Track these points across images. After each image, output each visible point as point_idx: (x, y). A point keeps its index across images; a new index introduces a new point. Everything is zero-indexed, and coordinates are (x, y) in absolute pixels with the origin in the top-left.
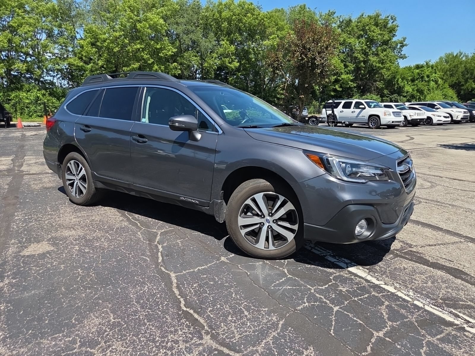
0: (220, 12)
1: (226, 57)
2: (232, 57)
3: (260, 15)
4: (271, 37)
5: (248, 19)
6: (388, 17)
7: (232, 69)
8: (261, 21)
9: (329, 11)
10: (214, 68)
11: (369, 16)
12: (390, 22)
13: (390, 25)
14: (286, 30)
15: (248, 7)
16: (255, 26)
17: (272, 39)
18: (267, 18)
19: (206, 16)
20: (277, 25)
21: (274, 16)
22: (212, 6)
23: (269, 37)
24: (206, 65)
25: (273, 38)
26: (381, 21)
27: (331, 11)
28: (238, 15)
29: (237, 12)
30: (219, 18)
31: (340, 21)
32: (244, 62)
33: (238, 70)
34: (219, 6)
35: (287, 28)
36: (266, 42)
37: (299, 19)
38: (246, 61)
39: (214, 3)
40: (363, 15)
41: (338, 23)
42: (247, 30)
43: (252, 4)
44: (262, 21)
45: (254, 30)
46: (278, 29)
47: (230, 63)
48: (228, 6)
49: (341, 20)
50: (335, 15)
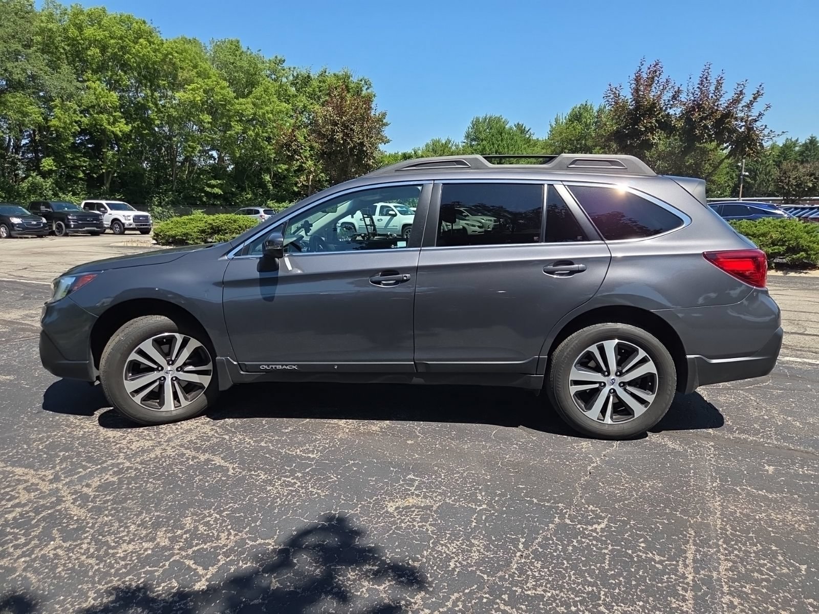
0: (80, 28)
1: (102, 113)
2: (114, 114)
3: (165, 46)
4: (190, 87)
5: (142, 48)
6: (361, 81)
7: (116, 136)
8: (166, 55)
9: (276, 57)
10: (73, 130)
11: (335, 75)
12: (364, 89)
13: (364, 92)
14: (214, 78)
15: (140, 28)
16: (154, 63)
17: (191, 90)
18: (176, 52)
19: (50, 30)
20: (195, 67)
21: (189, 52)
22: (58, 12)
23: (186, 86)
24: (54, 122)
25: (193, 90)
26: (352, 85)
27: (279, 58)
28: (121, 38)
29: (119, 33)
30: (78, 38)
31: (293, 75)
32: (138, 125)
33: (127, 137)
34: (76, 15)
35: (214, 75)
36: (179, 95)
37: (233, 64)
38: (141, 123)
39: (62, 7)
40: (325, 72)
41: (291, 78)
42: (140, 68)
43: (144, 22)
44: (170, 57)
45: (155, 70)
46: (199, 75)
47: (109, 123)
48: (95, 19)
49: (295, 74)
50: (285, 65)
